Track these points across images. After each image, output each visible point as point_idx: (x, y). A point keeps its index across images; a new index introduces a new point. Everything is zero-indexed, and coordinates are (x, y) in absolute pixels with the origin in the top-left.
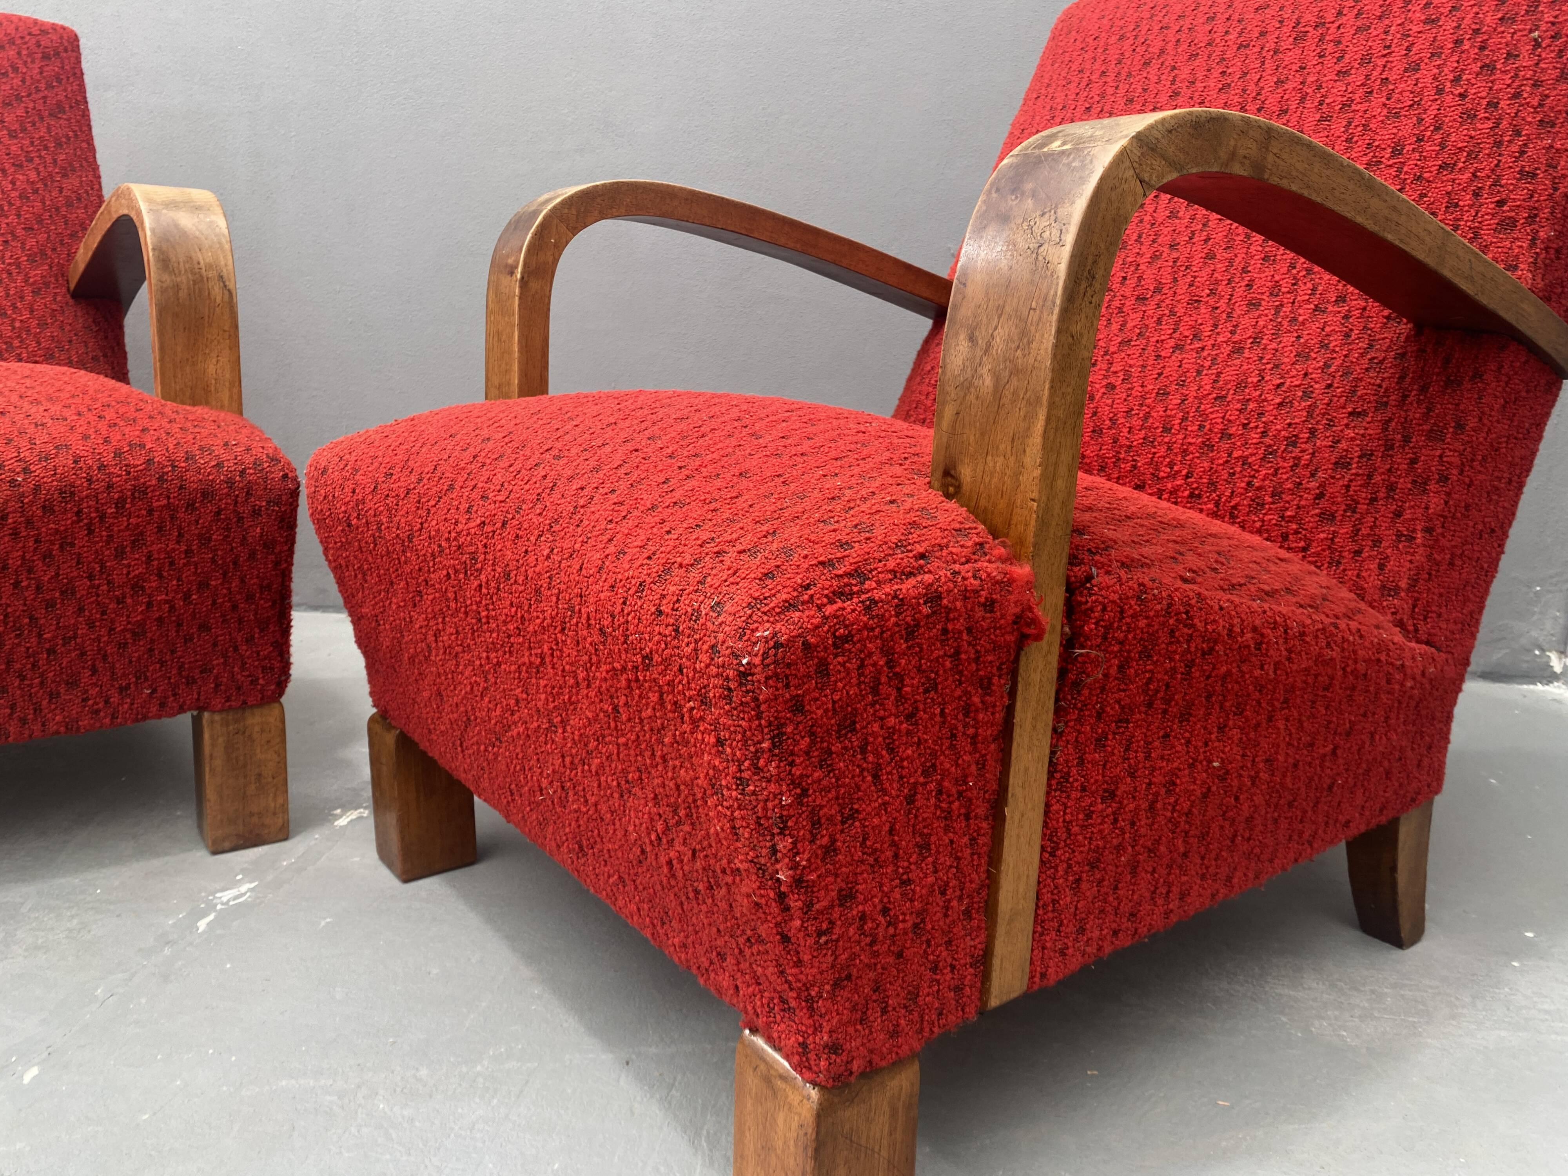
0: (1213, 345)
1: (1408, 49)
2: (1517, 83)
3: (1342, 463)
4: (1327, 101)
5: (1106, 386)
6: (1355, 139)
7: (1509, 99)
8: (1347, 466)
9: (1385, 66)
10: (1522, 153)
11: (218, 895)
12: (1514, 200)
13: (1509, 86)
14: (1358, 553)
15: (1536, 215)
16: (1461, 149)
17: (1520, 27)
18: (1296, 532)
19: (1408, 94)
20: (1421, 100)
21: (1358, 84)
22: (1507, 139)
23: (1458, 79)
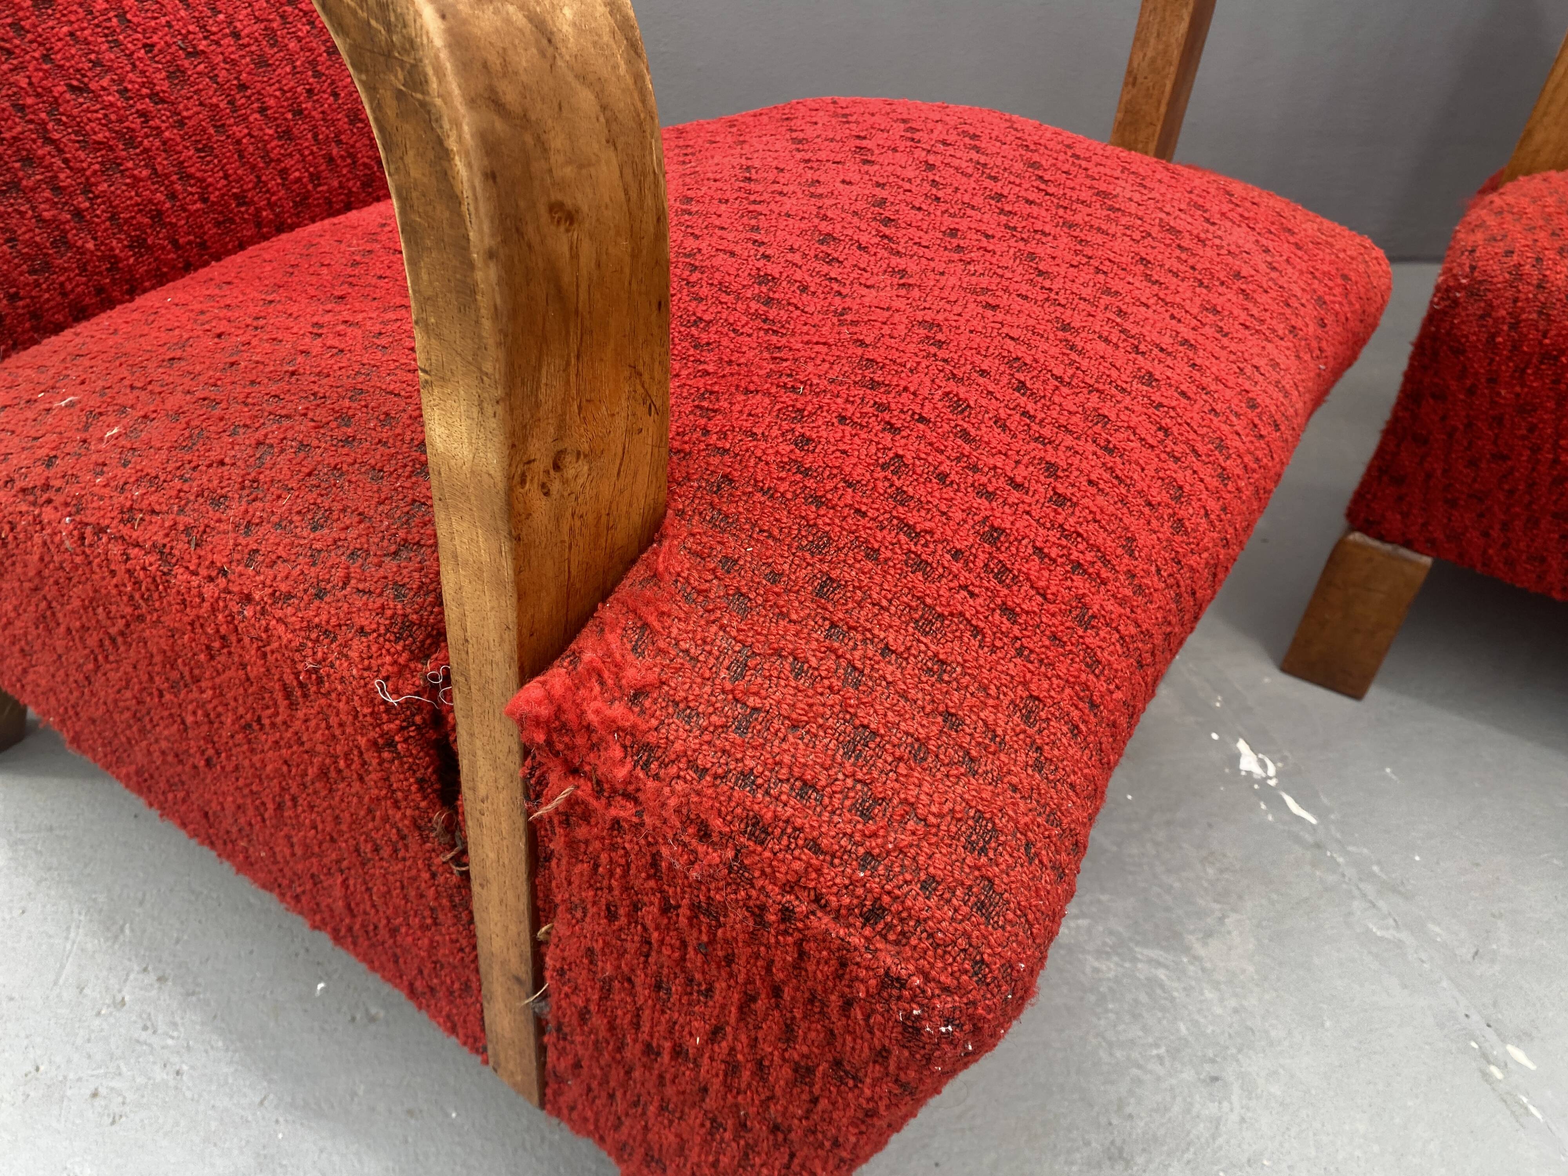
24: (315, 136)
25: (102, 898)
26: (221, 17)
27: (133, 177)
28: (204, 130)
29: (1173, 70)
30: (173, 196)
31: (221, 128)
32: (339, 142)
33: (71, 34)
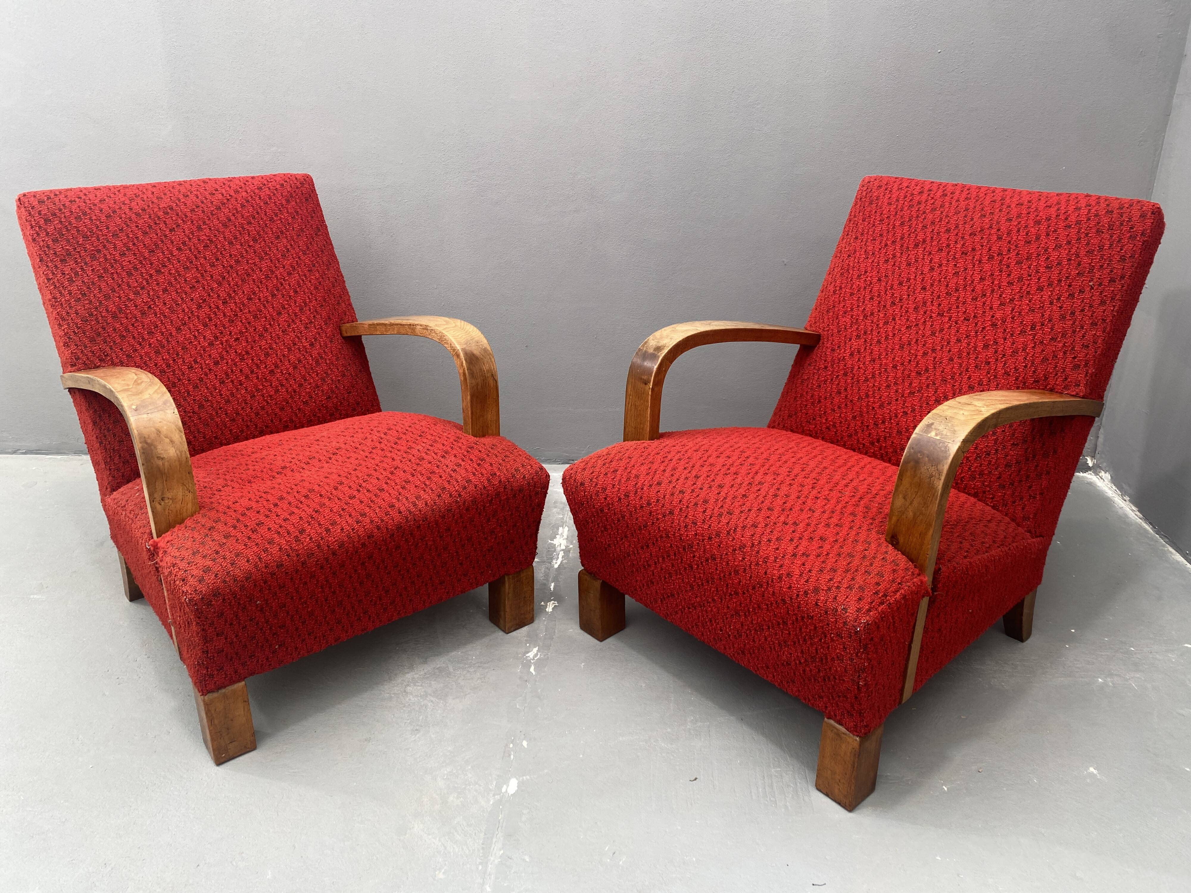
1: (1039, 279)
2: (1083, 305)
3: (1008, 465)
4: (1004, 296)
5: (904, 412)
6: (1015, 318)
7: (1079, 312)
9: (1028, 285)
10: (1083, 336)
11: (527, 655)
12: (1080, 357)
13: (1079, 306)
14: (1014, 502)
15: (1088, 364)
16: (1059, 332)
17: (1086, 279)
18: (989, 491)
19: (1038, 301)
20: (1043, 306)
21: (1017, 291)
22: (1078, 330)
23: (1059, 299)
24: (243, 420)
25: (145, 637)
26: (217, 391)
28: (207, 420)
29: (469, 409)
30: (195, 437)
31: (212, 419)
32: (251, 421)
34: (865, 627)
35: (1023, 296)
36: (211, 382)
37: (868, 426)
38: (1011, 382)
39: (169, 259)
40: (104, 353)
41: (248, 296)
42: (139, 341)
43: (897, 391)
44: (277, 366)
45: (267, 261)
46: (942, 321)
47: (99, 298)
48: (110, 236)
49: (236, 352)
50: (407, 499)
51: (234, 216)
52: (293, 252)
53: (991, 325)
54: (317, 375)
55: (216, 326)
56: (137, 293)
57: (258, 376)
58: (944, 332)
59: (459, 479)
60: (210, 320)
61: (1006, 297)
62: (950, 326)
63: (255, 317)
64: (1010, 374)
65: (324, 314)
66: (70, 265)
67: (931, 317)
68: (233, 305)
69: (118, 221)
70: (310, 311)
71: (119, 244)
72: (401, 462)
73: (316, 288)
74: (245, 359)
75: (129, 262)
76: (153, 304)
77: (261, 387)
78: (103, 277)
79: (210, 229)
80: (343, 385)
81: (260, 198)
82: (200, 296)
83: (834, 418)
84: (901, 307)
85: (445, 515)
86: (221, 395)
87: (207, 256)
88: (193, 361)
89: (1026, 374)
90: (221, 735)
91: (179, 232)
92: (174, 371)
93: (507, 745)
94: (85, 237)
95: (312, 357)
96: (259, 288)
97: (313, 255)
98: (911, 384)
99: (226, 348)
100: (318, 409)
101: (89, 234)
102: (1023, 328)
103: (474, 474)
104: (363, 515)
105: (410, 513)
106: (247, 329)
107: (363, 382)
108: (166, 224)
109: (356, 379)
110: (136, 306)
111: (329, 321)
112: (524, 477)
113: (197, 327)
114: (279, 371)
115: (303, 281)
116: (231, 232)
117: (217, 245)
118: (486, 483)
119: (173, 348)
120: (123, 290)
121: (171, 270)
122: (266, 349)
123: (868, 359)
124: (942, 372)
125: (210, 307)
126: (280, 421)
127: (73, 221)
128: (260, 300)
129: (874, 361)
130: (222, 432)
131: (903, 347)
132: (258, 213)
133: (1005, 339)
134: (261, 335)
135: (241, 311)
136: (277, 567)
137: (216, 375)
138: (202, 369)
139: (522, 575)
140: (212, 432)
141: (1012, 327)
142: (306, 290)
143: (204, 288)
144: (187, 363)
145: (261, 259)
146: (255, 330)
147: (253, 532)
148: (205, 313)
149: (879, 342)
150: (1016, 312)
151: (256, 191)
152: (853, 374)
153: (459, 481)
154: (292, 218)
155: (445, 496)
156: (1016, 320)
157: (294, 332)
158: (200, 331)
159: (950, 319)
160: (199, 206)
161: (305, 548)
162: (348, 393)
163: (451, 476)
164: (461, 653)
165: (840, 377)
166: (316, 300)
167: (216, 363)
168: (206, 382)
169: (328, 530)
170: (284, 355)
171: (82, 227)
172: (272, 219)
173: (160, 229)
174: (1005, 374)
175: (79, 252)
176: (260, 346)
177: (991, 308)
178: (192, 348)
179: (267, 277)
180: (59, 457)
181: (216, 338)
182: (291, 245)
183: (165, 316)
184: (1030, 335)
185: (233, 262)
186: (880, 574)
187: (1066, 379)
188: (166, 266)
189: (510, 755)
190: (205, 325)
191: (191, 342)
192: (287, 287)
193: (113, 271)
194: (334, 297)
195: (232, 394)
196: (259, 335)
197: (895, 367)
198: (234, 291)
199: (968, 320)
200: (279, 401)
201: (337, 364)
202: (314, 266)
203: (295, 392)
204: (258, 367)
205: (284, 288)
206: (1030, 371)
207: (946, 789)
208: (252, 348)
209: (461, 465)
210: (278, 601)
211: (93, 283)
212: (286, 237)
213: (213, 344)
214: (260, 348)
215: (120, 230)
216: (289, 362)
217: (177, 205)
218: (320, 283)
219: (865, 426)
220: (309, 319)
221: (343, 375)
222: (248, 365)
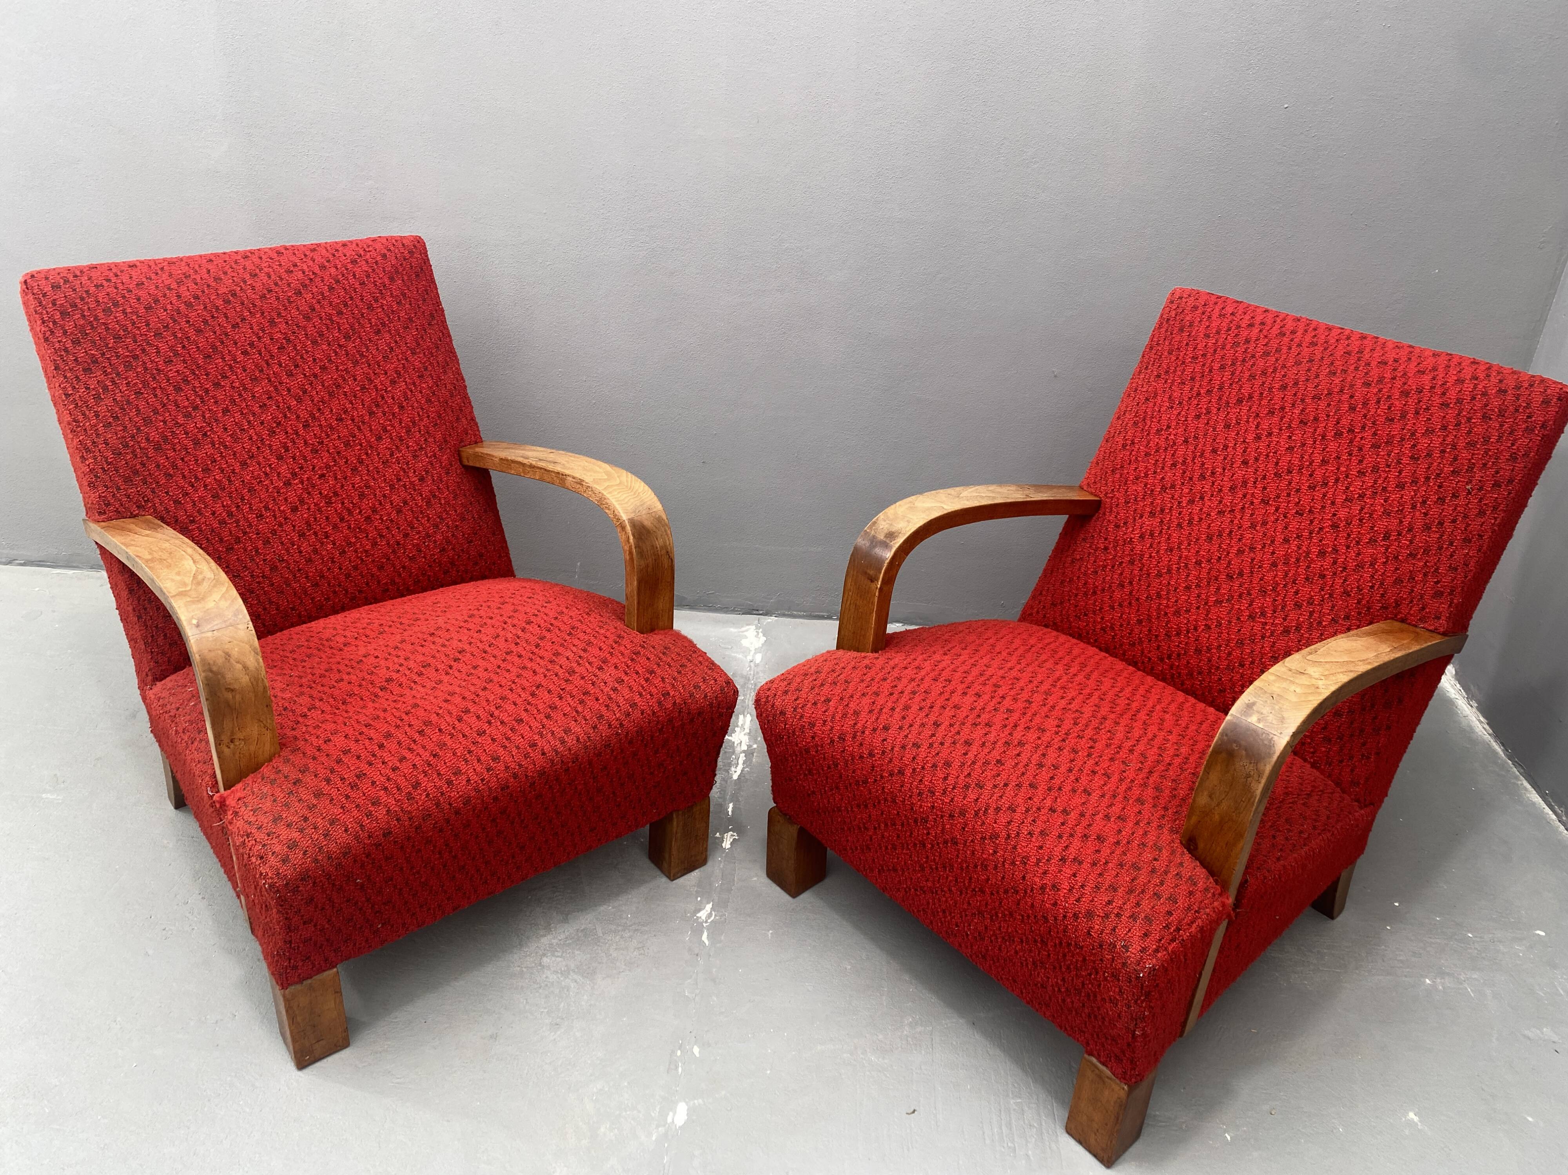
0: (1273, 624)
1: (1400, 472)
2: (1455, 514)
4: (1351, 489)
5: (1206, 625)
6: (1364, 521)
7: (1450, 522)
8: (1341, 715)
9: (1386, 479)
10: (1452, 556)
11: (698, 915)
12: (1444, 582)
13: (1451, 515)
14: (1341, 762)
15: (1454, 591)
16: (1421, 547)
17: (1462, 480)
18: (1310, 743)
19: (1396, 502)
20: (1403, 509)
21: (1369, 484)
22: (1445, 546)
23: (1424, 502)
24: (329, 585)
26: (295, 547)
27: (251, 604)
29: (635, 597)
30: (265, 609)
31: (288, 585)
32: (339, 586)
33: (237, 558)
34: (1150, 973)
35: (1376, 493)
36: (287, 535)
37: (1157, 636)
38: (1351, 605)
39: (231, 367)
40: (143, 498)
41: (337, 416)
42: (191, 482)
43: (1199, 596)
44: (375, 511)
45: (363, 366)
46: (1267, 510)
47: (137, 423)
48: (151, 336)
49: (320, 493)
50: (553, 733)
51: (319, 303)
52: (398, 351)
53: (1331, 526)
54: (428, 520)
55: (294, 459)
56: (188, 415)
57: (350, 525)
58: (1268, 527)
59: (621, 701)
60: (287, 450)
61: (1355, 491)
62: (1277, 520)
63: (347, 444)
64: (1350, 595)
65: (439, 436)
66: (96, 377)
67: (1252, 503)
68: (317, 430)
69: (163, 314)
70: (420, 432)
71: (163, 347)
72: (545, 676)
73: (429, 401)
74: (333, 503)
75: (177, 371)
76: (210, 430)
77: (353, 540)
78: (142, 393)
79: (287, 323)
80: (462, 532)
81: (354, 275)
82: (272, 418)
83: (1112, 618)
84: (1213, 483)
85: (601, 753)
86: (301, 552)
87: (283, 361)
88: (263, 507)
89: (1371, 597)
90: (305, 1034)
91: (245, 328)
92: (237, 521)
93: (673, 1052)
94: (117, 337)
95: (421, 496)
96: (352, 404)
97: (424, 353)
98: (1218, 589)
99: (307, 489)
100: (429, 566)
101: (123, 333)
102: (1373, 536)
103: (641, 694)
104: (496, 759)
105: (556, 751)
106: (335, 461)
107: (488, 526)
108: (227, 317)
109: (479, 523)
110: (186, 433)
111: (446, 445)
112: (706, 696)
113: (269, 460)
114: (378, 517)
115: (411, 391)
116: (315, 327)
117: (295, 345)
118: (656, 708)
119: (236, 490)
120: (169, 412)
121: (233, 382)
122: (361, 488)
123: (1164, 546)
124: (1261, 579)
125: (287, 433)
126: (379, 582)
127: (101, 315)
128: (353, 420)
129: (1171, 551)
130: (302, 601)
131: (1211, 539)
132: (351, 298)
133: (1348, 547)
134: (354, 470)
135: (328, 436)
136: (384, 835)
137: (294, 526)
138: (276, 518)
139: (694, 810)
140: (288, 601)
141: (1359, 532)
142: (416, 405)
143: (278, 407)
144: (256, 510)
145: (356, 363)
146: (346, 462)
147: (352, 788)
148: (280, 441)
149: (1179, 525)
150: (1365, 513)
151: (350, 266)
152: (1142, 564)
153: (621, 705)
154: (397, 303)
155: (603, 727)
156: (1365, 523)
157: (399, 464)
158: (273, 466)
159: (1277, 510)
160: (271, 291)
161: (421, 808)
162: (468, 542)
163: (610, 699)
164: (613, 908)
165: (1124, 565)
166: (428, 417)
167: (294, 509)
168: (280, 536)
169: (449, 783)
170: (384, 496)
171: (113, 324)
172: (370, 307)
173: (219, 325)
174: (1344, 593)
175: (108, 359)
176: (352, 484)
177: (1333, 503)
178: (261, 490)
179: (363, 388)
180: (71, 572)
181: (294, 475)
182: (396, 342)
183: (226, 447)
184: (1382, 546)
185: (317, 370)
186: (1173, 899)
187: (1423, 608)
188: (227, 377)
189: (677, 1067)
190: (280, 458)
191: (261, 481)
192: (390, 401)
193: (155, 385)
194: (452, 411)
195: (315, 551)
196: (352, 469)
197: (1198, 563)
198: (319, 409)
199: (1302, 515)
200: (377, 557)
201: (454, 504)
202: (426, 369)
203: (398, 544)
204: (350, 513)
205: (386, 402)
206: (1377, 594)
207: (1229, 1138)
208: (342, 486)
209: (623, 681)
210: (384, 875)
211: (128, 402)
212: (389, 331)
213: (290, 484)
214: (353, 487)
215: (164, 327)
216: (392, 504)
217: (241, 289)
218: (434, 393)
219: (1153, 635)
220: (418, 445)
221: (463, 519)
222: (336, 511)
